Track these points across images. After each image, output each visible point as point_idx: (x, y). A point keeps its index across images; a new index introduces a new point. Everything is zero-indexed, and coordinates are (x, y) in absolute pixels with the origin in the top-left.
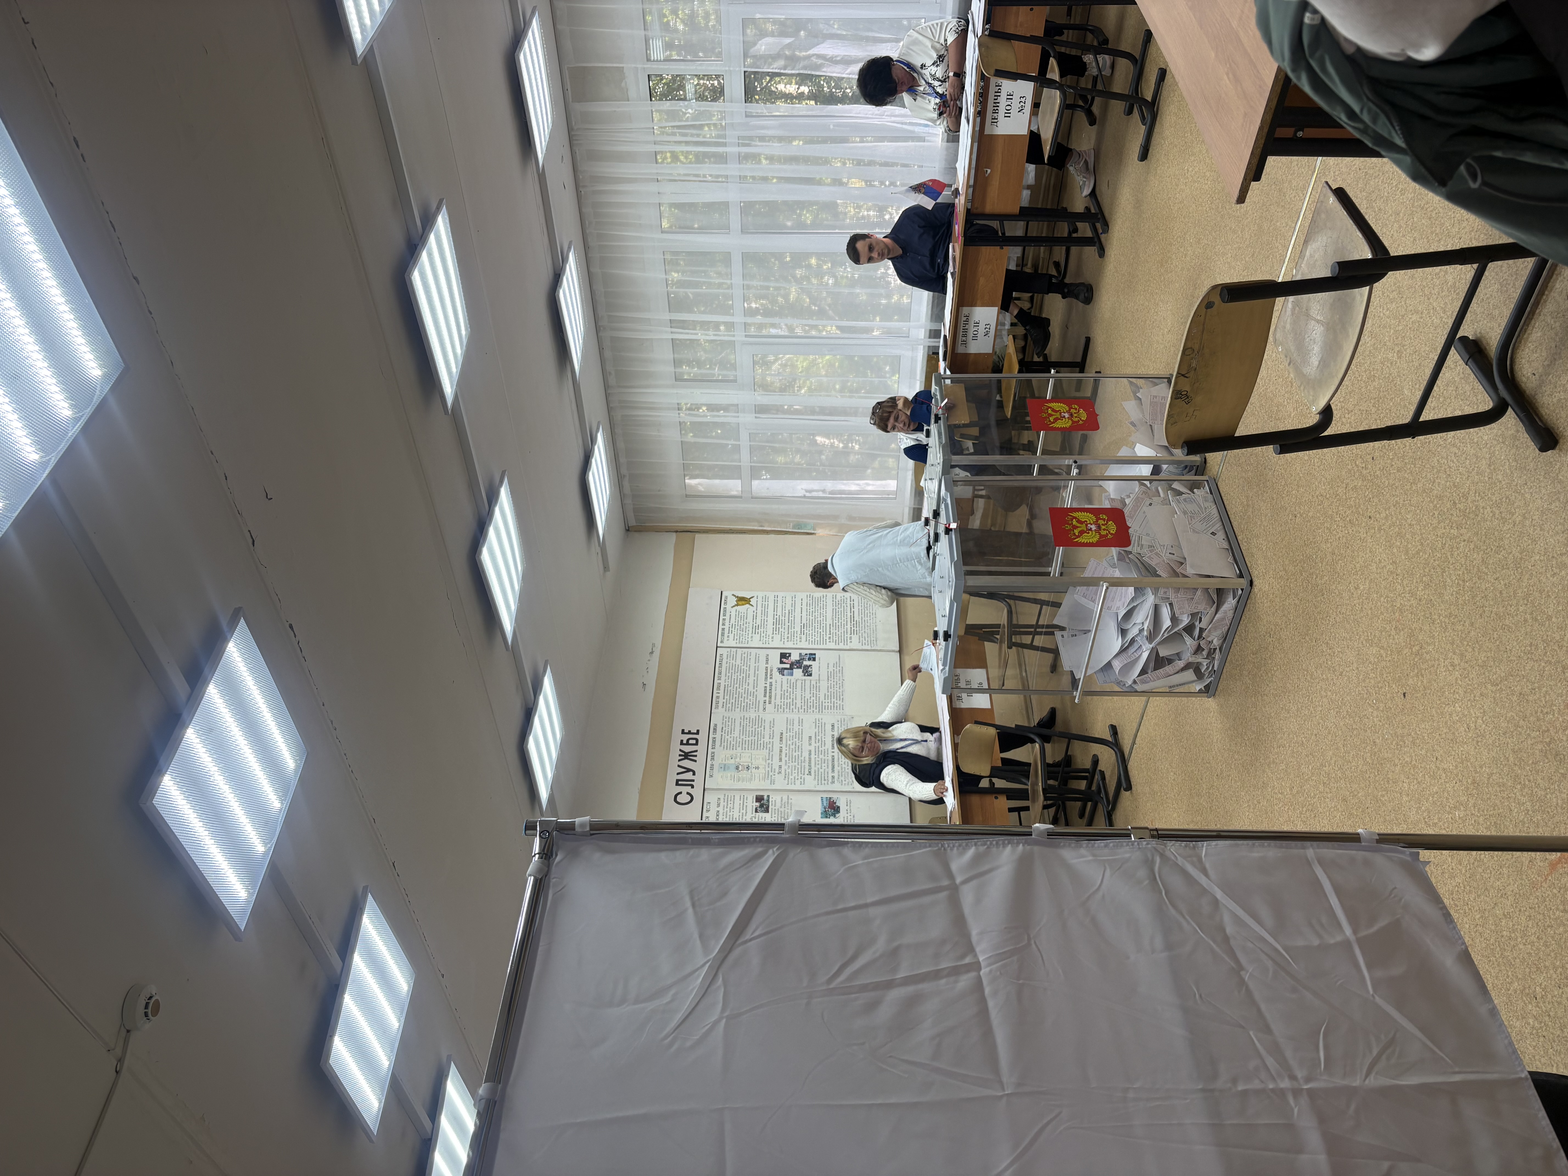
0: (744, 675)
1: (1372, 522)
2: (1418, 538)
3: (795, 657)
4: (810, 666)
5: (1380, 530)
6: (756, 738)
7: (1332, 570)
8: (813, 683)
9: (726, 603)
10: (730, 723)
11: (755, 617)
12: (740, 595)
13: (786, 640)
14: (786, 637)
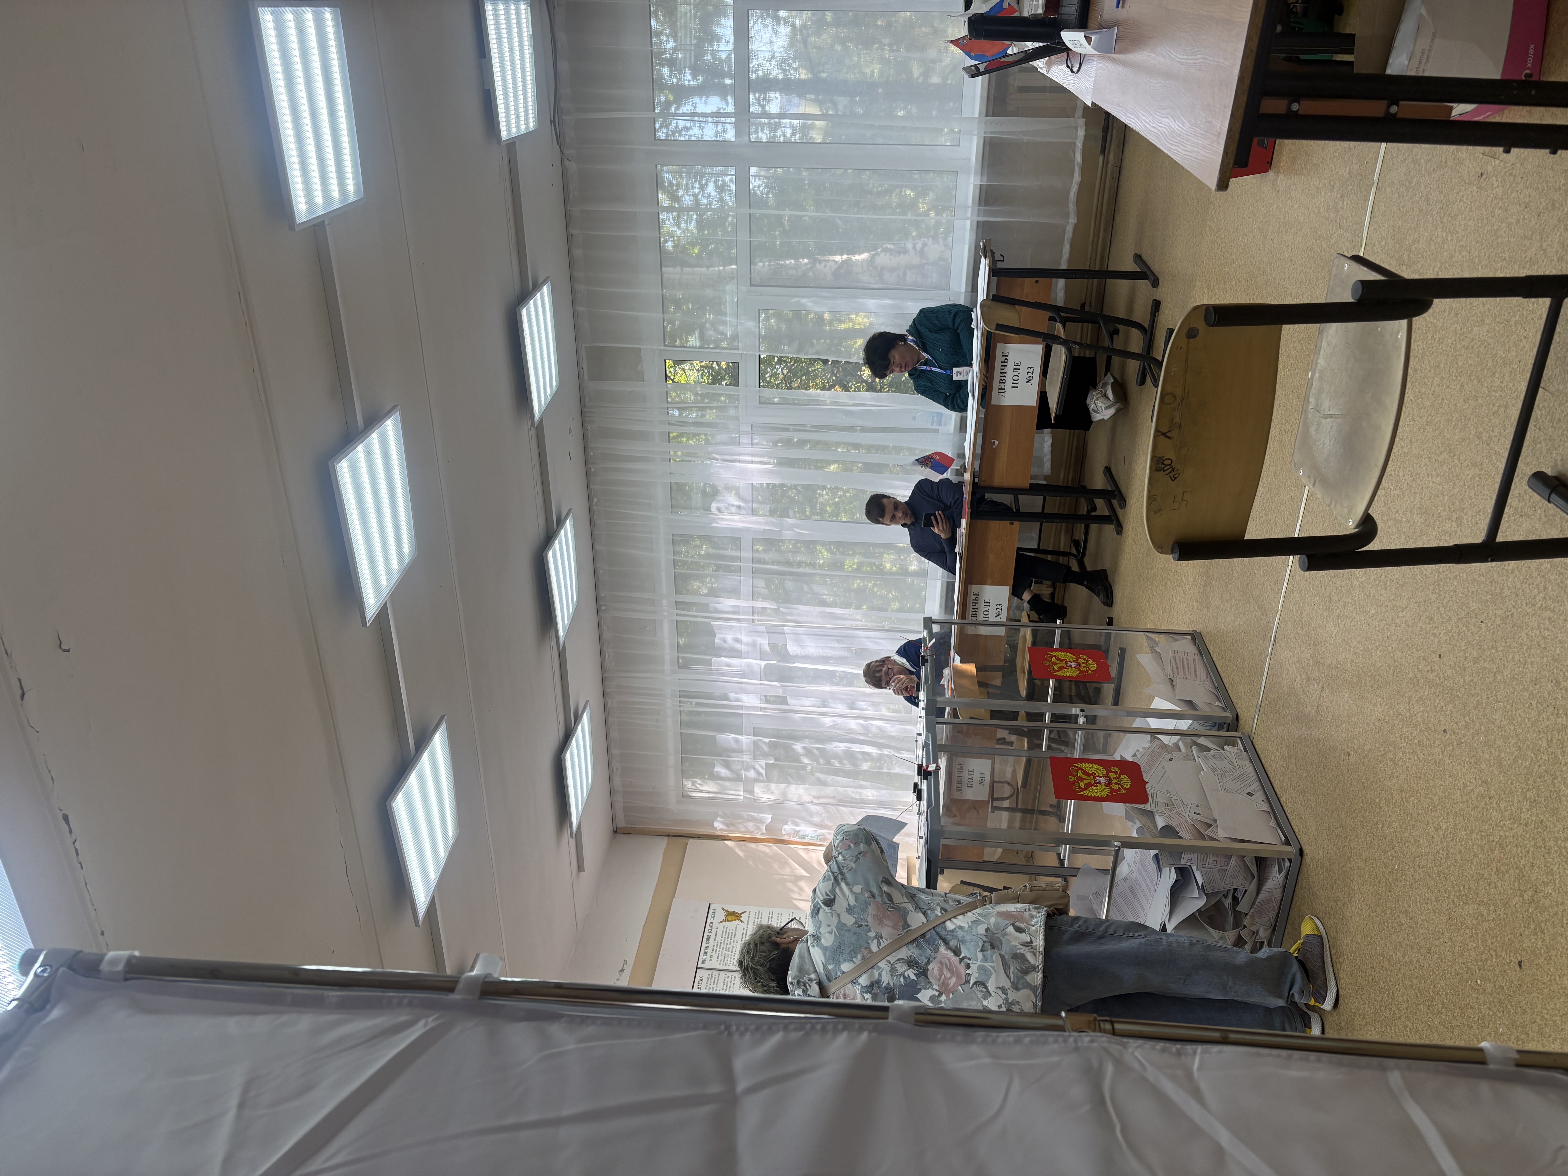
1: (1447, 737)
2: (1513, 742)
5: (1459, 744)
7: (1402, 812)
9: (713, 918)
12: (731, 908)
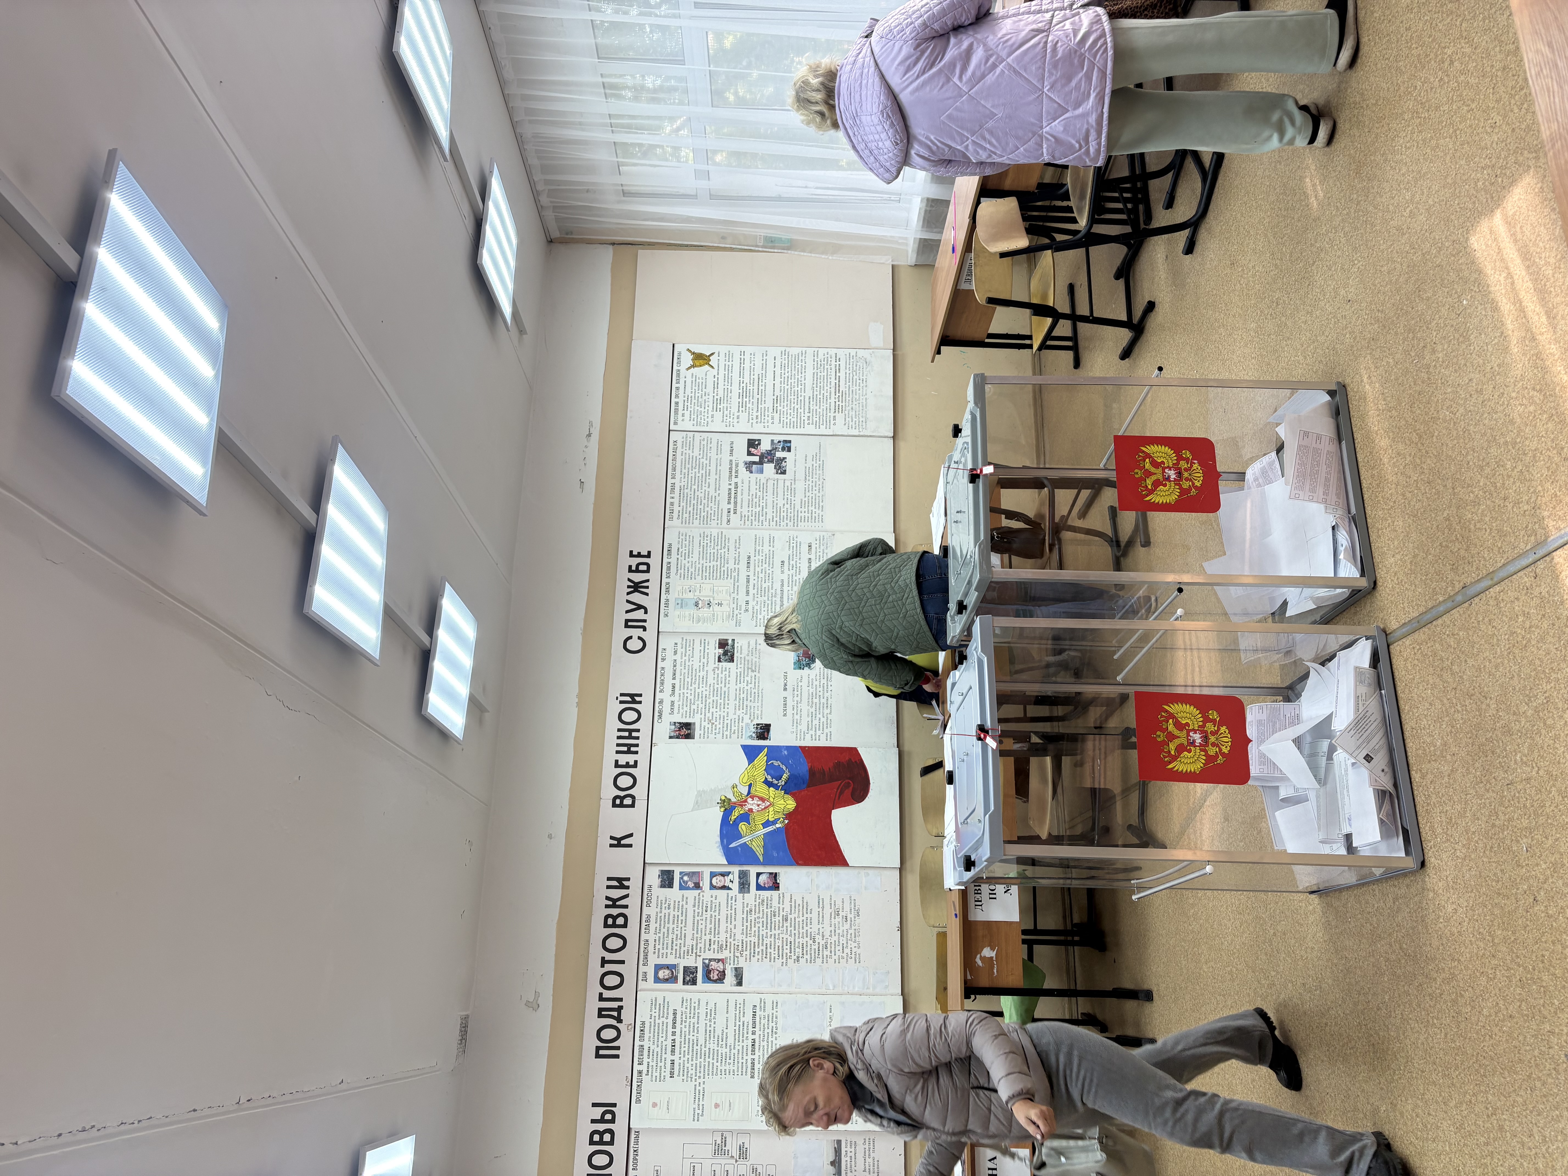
0: (704, 472)
3: (765, 446)
4: (784, 458)
6: (719, 563)
8: (788, 483)
9: (679, 363)
10: (687, 542)
11: (716, 386)
12: (698, 349)
13: (755, 421)
14: (755, 417)
